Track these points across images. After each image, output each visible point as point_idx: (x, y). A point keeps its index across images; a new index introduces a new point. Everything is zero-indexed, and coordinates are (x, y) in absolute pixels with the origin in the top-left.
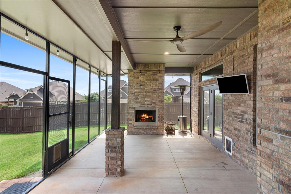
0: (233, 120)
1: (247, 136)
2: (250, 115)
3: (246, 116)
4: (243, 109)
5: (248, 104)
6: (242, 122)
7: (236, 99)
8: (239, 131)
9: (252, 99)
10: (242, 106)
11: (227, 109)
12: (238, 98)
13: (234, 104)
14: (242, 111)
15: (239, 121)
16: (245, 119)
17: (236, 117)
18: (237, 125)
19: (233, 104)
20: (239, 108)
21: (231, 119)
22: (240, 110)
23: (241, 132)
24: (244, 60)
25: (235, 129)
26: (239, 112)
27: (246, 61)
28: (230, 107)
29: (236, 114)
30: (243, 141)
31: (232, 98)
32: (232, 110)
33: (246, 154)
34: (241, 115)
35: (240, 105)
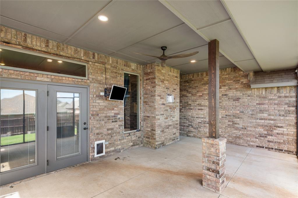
0: (105, 123)
1: (120, 130)
2: (122, 115)
3: (119, 116)
4: (116, 112)
5: (120, 108)
6: (116, 121)
7: (109, 104)
8: (112, 129)
9: (123, 104)
10: (115, 110)
11: (98, 115)
12: (112, 103)
13: (108, 109)
14: (115, 114)
15: (113, 122)
16: (118, 118)
17: (108, 120)
18: (111, 125)
19: (106, 109)
20: (113, 111)
21: (103, 122)
22: (113, 113)
23: (114, 129)
24: (116, 76)
25: (108, 130)
26: (113, 115)
27: (119, 78)
28: (102, 112)
29: (109, 117)
30: (116, 135)
31: (105, 104)
32: (104, 115)
33: (119, 142)
34: (114, 116)
35: (113, 109)
